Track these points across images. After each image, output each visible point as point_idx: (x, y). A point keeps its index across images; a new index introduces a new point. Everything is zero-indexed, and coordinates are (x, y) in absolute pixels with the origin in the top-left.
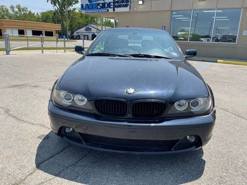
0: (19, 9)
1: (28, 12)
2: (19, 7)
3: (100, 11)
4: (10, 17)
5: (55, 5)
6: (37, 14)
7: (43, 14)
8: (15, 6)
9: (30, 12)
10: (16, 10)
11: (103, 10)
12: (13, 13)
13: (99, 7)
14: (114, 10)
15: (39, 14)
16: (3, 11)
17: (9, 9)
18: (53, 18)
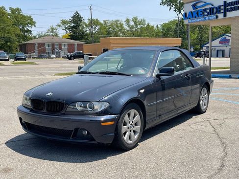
0: (135, 23)
1: (145, 26)
2: (135, 20)
3: (207, 18)
4: (124, 34)
5: (180, 12)
6: (157, 27)
7: (164, 26)
8: (131, 19)
9: (148, 25)
10: (132, 23)
11: (213, 17)
12: (128, 28)
13: (206, 14)
14: (225, 16)
15: (159, 26)
16: (117, 26)
17: (124, 24)
18: (176, 31)
